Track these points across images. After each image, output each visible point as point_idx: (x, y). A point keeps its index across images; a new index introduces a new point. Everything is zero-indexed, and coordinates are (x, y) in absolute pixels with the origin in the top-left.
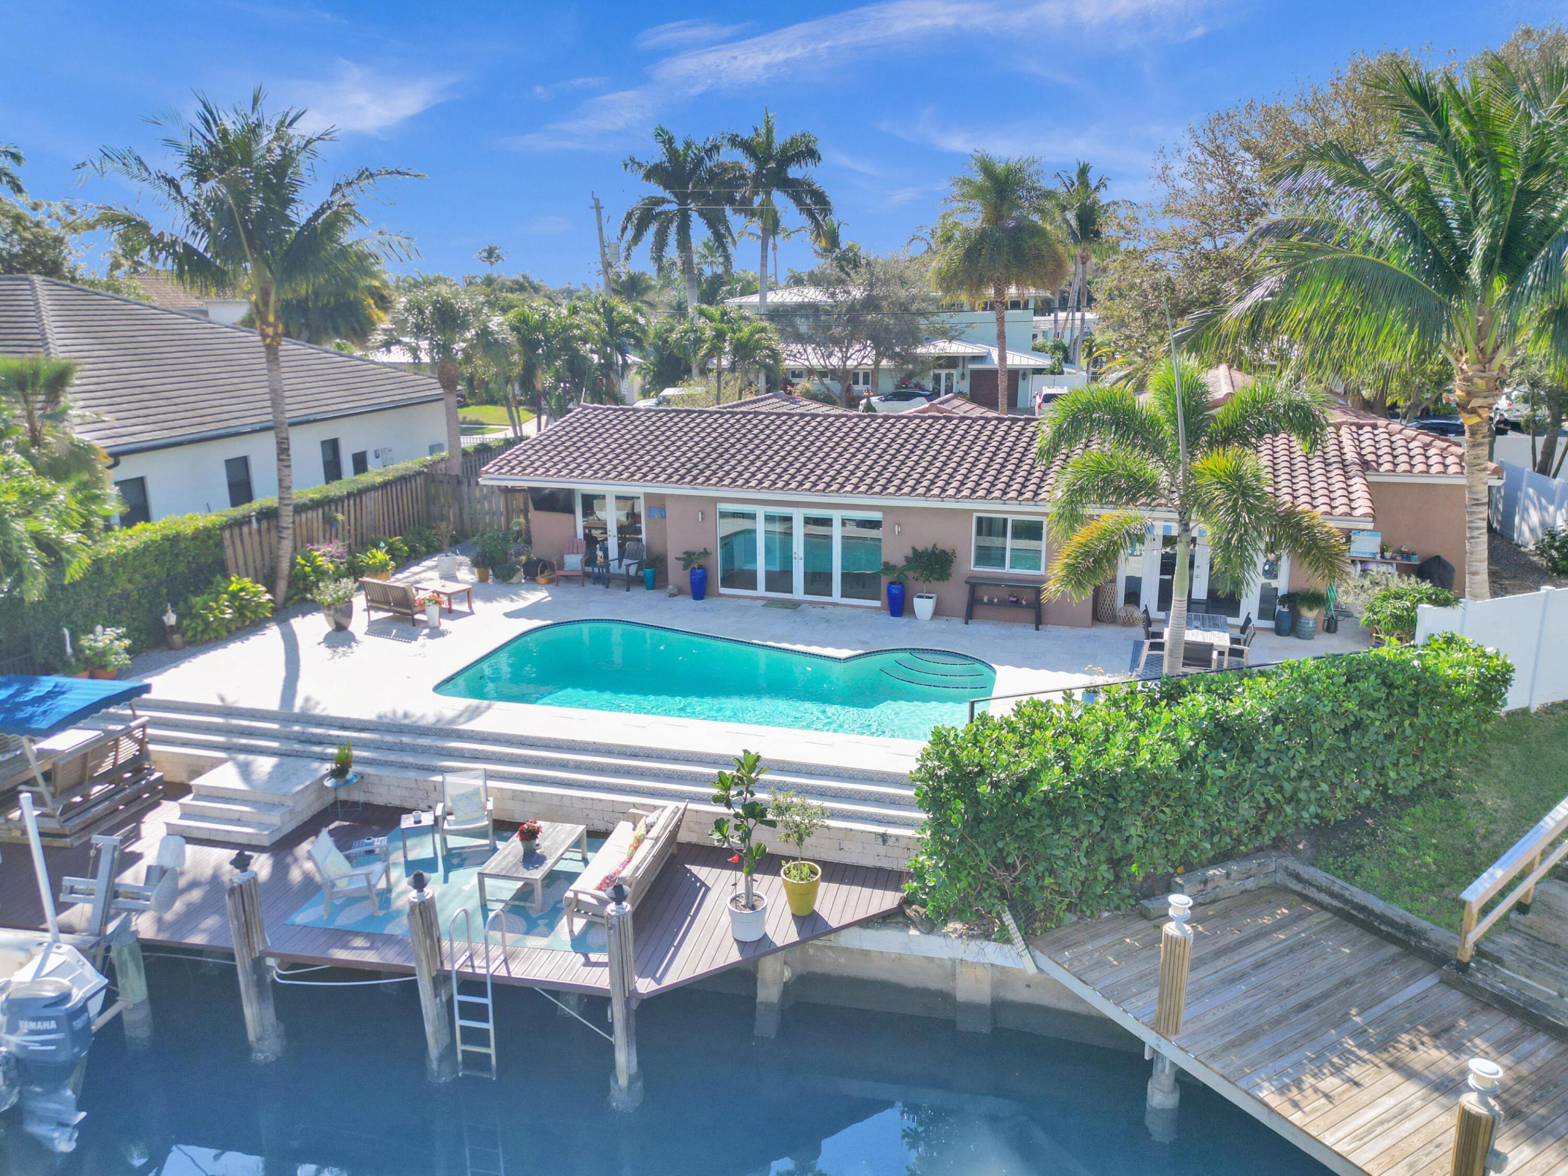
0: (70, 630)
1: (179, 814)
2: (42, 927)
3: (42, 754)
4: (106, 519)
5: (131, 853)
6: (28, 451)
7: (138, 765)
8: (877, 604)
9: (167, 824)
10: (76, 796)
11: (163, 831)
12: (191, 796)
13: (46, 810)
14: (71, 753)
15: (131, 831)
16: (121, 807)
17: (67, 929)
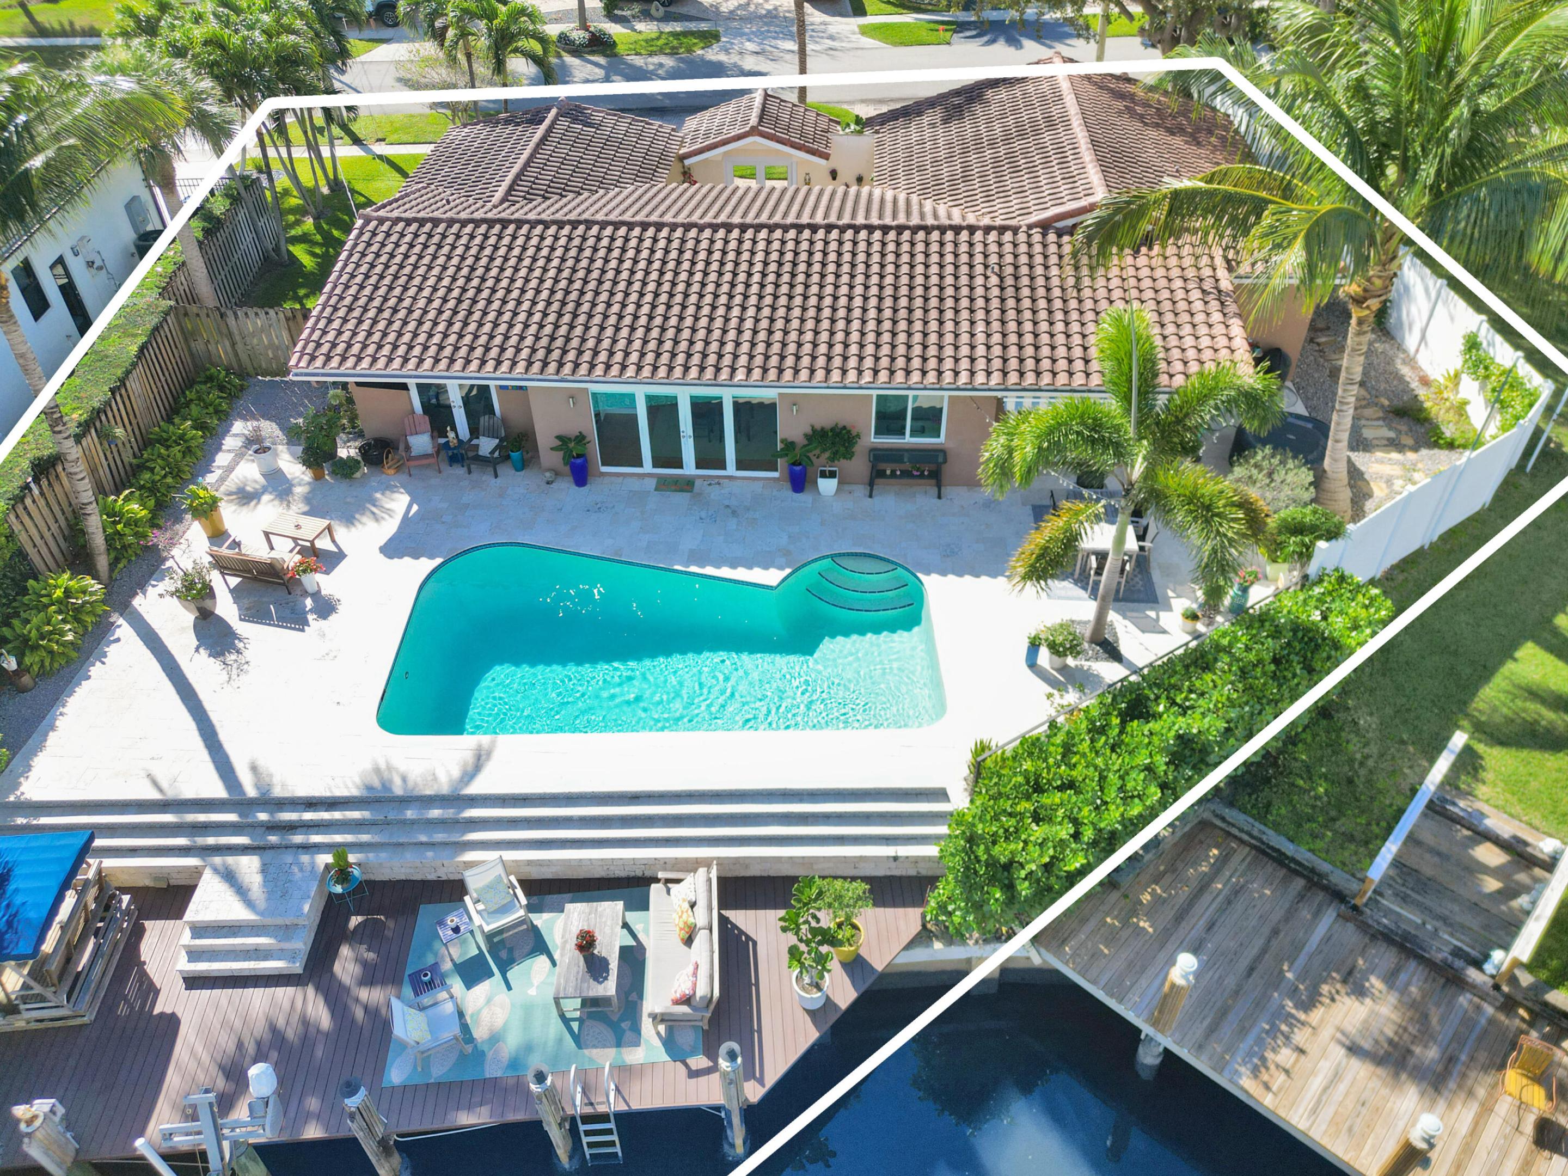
8: (775, 474)
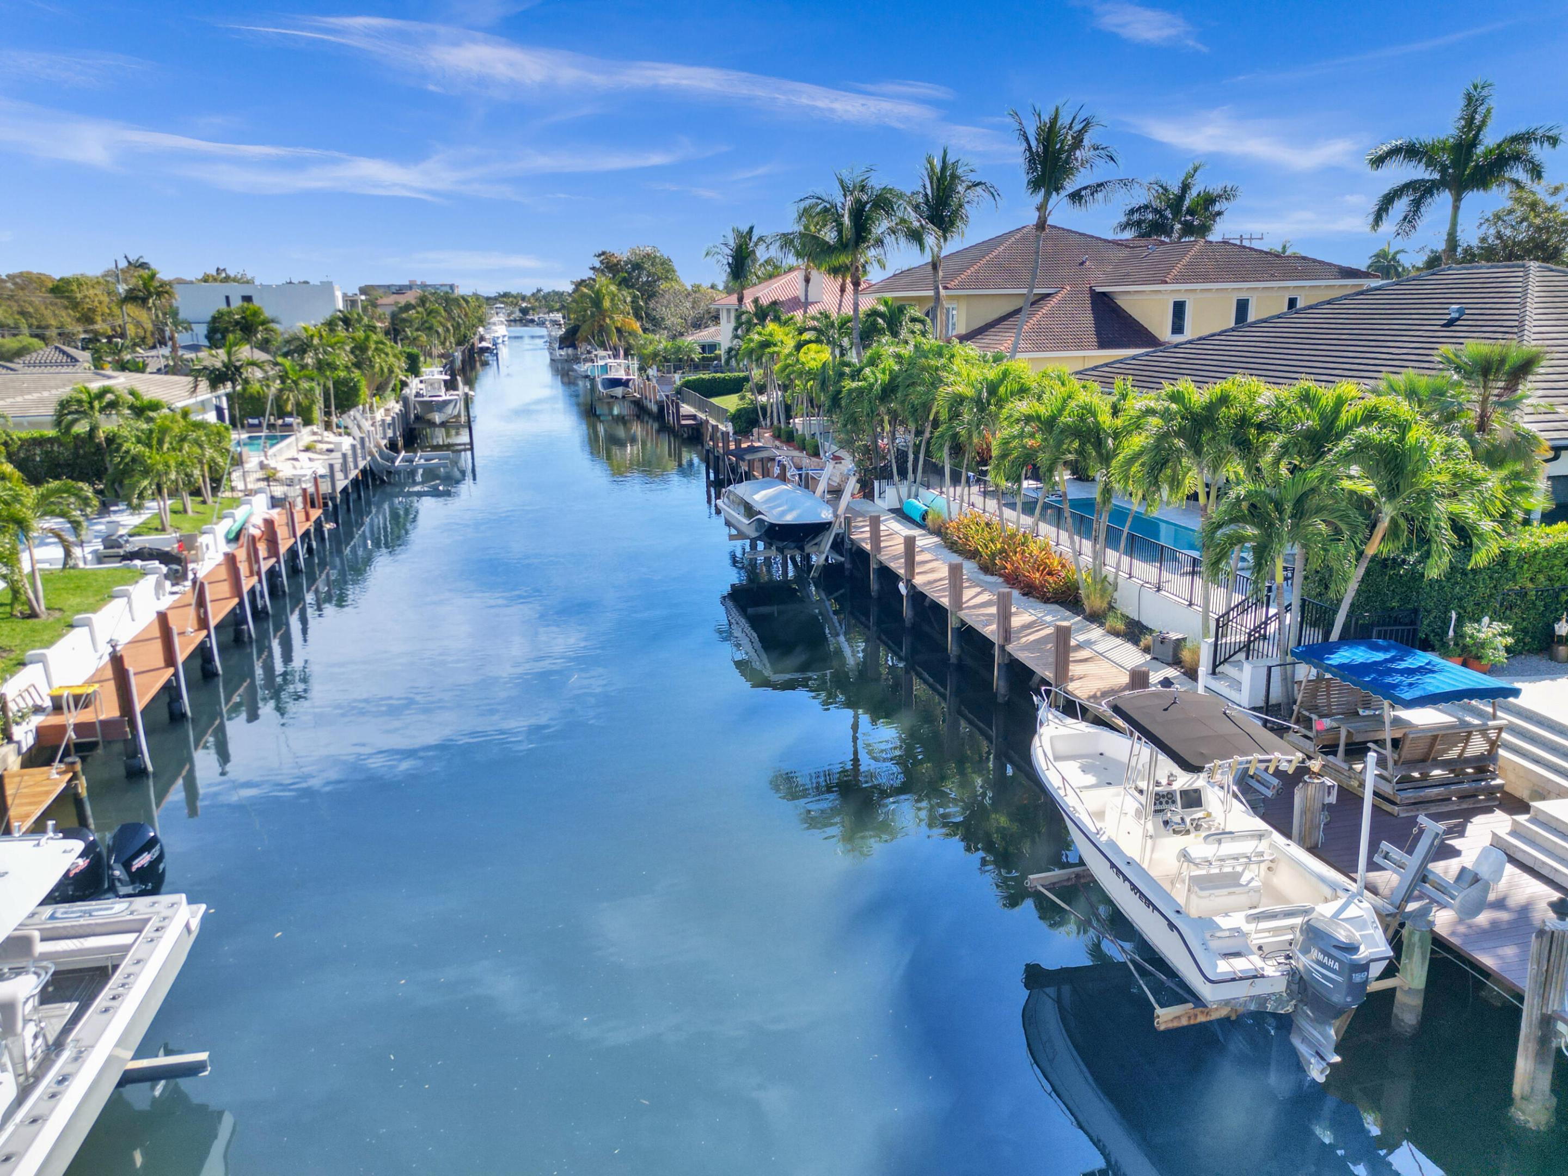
0: (1459, 614)
1: (1508, 829)
2: (1352, 875)
3: (1397, 721)
4: (1528, 512)
5: (1452, 847)
6: (1472, 436)
7: (1484, 765)
9: (1494, 835)
10: (1415, 770)
11: (1487, 841)
12: (1527, 817)
13: (1385, 773)
14: (1423, 730)
15: (1456, 826)
16: (1454, 799)
17: (1372, 889)
